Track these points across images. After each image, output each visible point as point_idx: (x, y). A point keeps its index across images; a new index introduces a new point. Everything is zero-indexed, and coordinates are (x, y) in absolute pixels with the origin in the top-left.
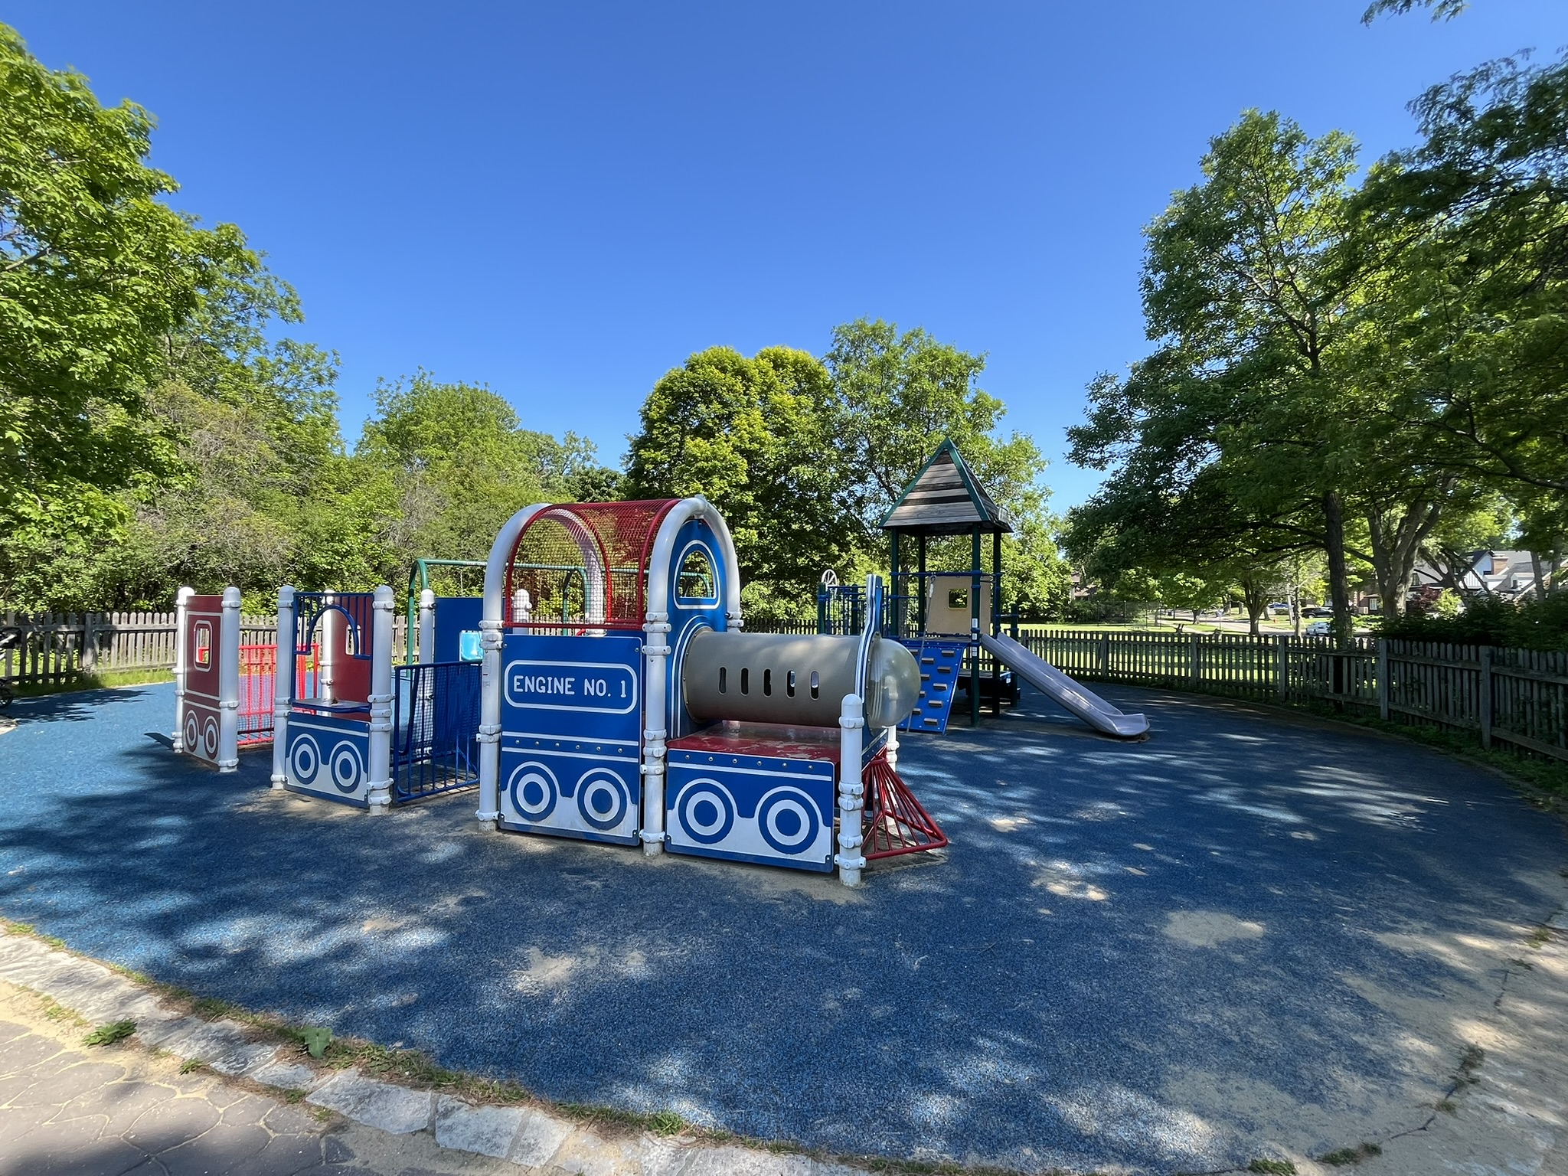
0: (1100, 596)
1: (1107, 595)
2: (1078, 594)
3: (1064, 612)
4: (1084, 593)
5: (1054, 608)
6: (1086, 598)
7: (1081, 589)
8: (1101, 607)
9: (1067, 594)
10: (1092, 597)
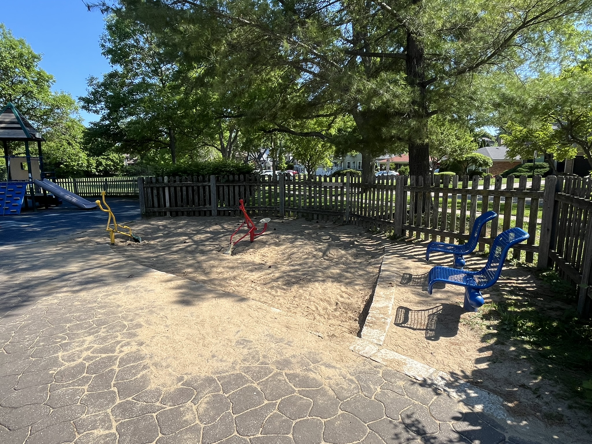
0: (139, 163)
1: (142, 163)
2: (129, 162)
3: (122, 171)
4: (131, 162)
5: (116, 170)
6: (132, 164)
7: (131, 160)
8: (139, 168)
9: (123, 162)
10: (135, 164)
